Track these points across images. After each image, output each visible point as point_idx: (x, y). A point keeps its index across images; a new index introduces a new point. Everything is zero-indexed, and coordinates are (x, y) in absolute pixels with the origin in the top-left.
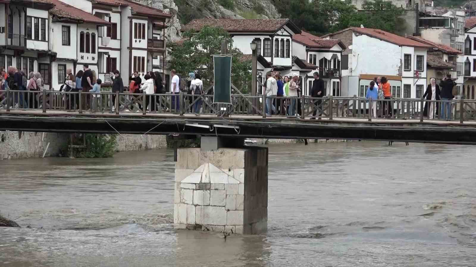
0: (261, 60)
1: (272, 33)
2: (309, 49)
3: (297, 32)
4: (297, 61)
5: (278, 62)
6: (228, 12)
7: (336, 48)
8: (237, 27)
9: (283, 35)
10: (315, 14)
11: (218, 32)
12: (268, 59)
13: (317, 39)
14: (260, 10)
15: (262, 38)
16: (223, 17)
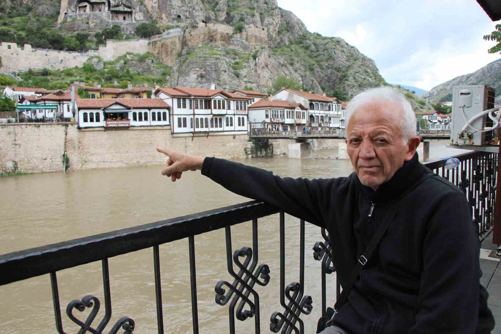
0: (430, 121)
1: (433, 115)
2: (442, 118)
3: (439, 114)
4: (439, 121)
5: (434, 121)
6: (422, 110)
7: (449, 117)
8: (424, 113)
9: (435, 115)
10: (443, 109)
11: (420, 115)
12: (432, 121)
13: (444, 115)
14: (430, 109)
15: (430, 116)
16: (421, 111)
